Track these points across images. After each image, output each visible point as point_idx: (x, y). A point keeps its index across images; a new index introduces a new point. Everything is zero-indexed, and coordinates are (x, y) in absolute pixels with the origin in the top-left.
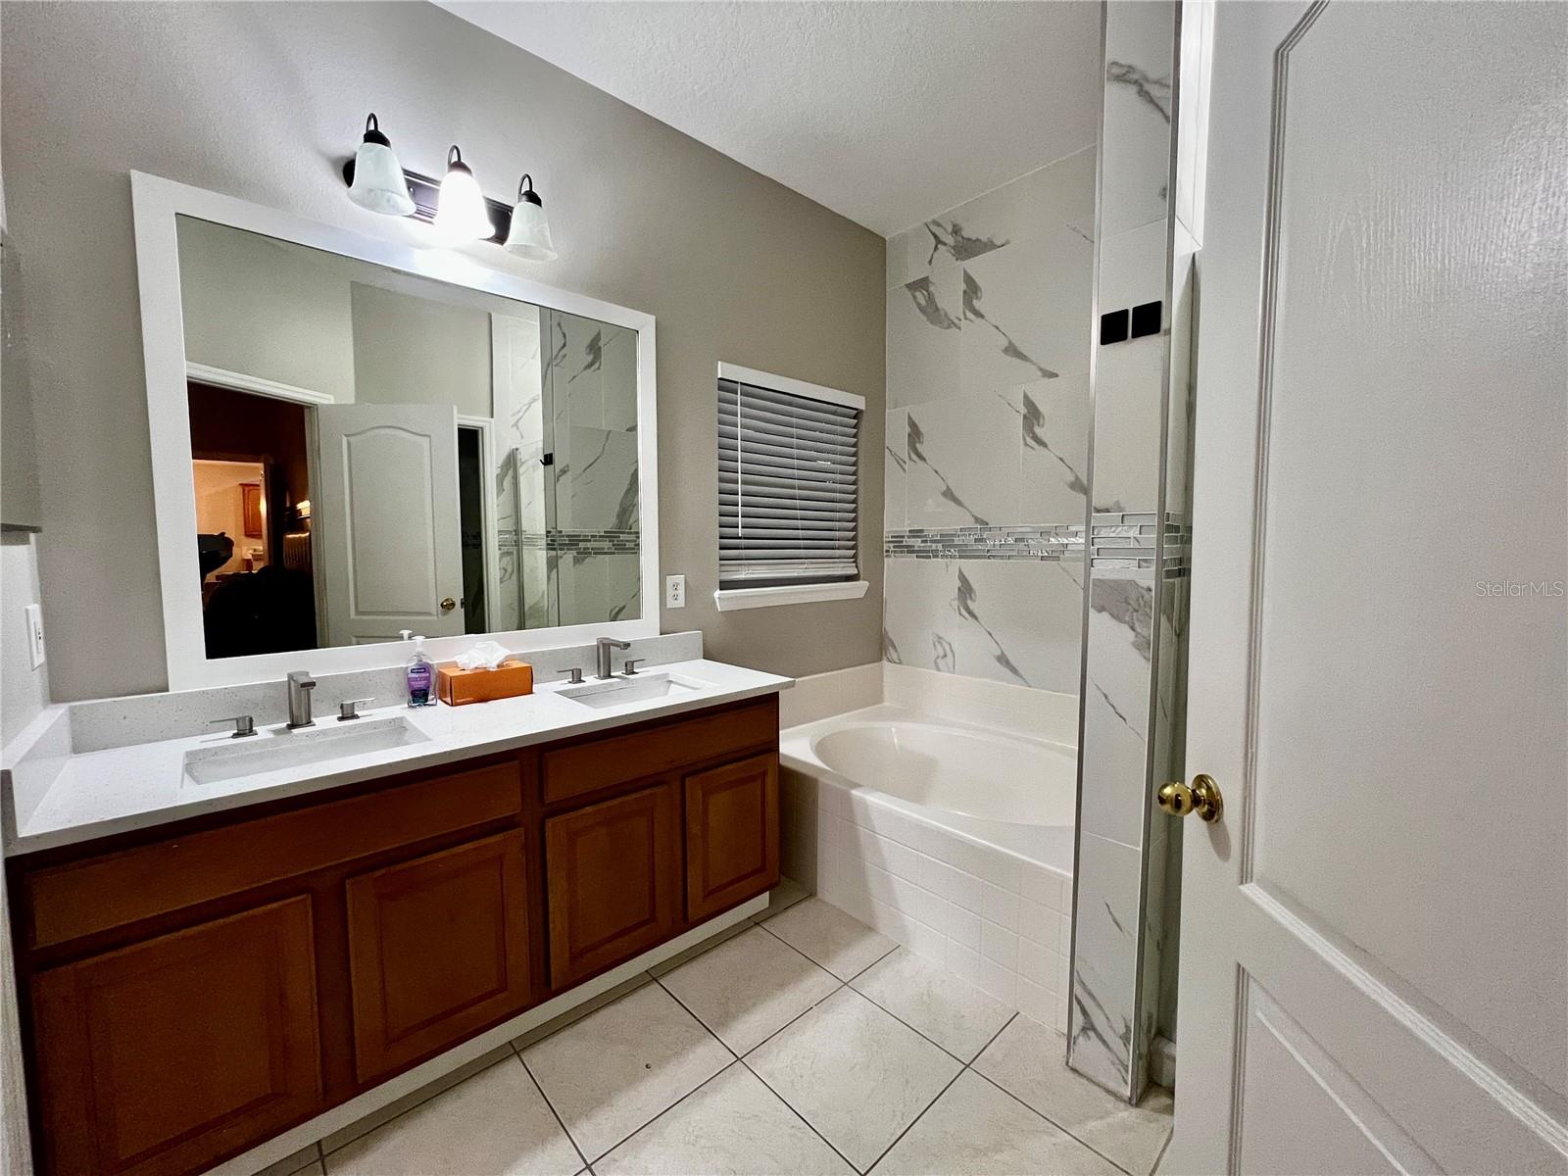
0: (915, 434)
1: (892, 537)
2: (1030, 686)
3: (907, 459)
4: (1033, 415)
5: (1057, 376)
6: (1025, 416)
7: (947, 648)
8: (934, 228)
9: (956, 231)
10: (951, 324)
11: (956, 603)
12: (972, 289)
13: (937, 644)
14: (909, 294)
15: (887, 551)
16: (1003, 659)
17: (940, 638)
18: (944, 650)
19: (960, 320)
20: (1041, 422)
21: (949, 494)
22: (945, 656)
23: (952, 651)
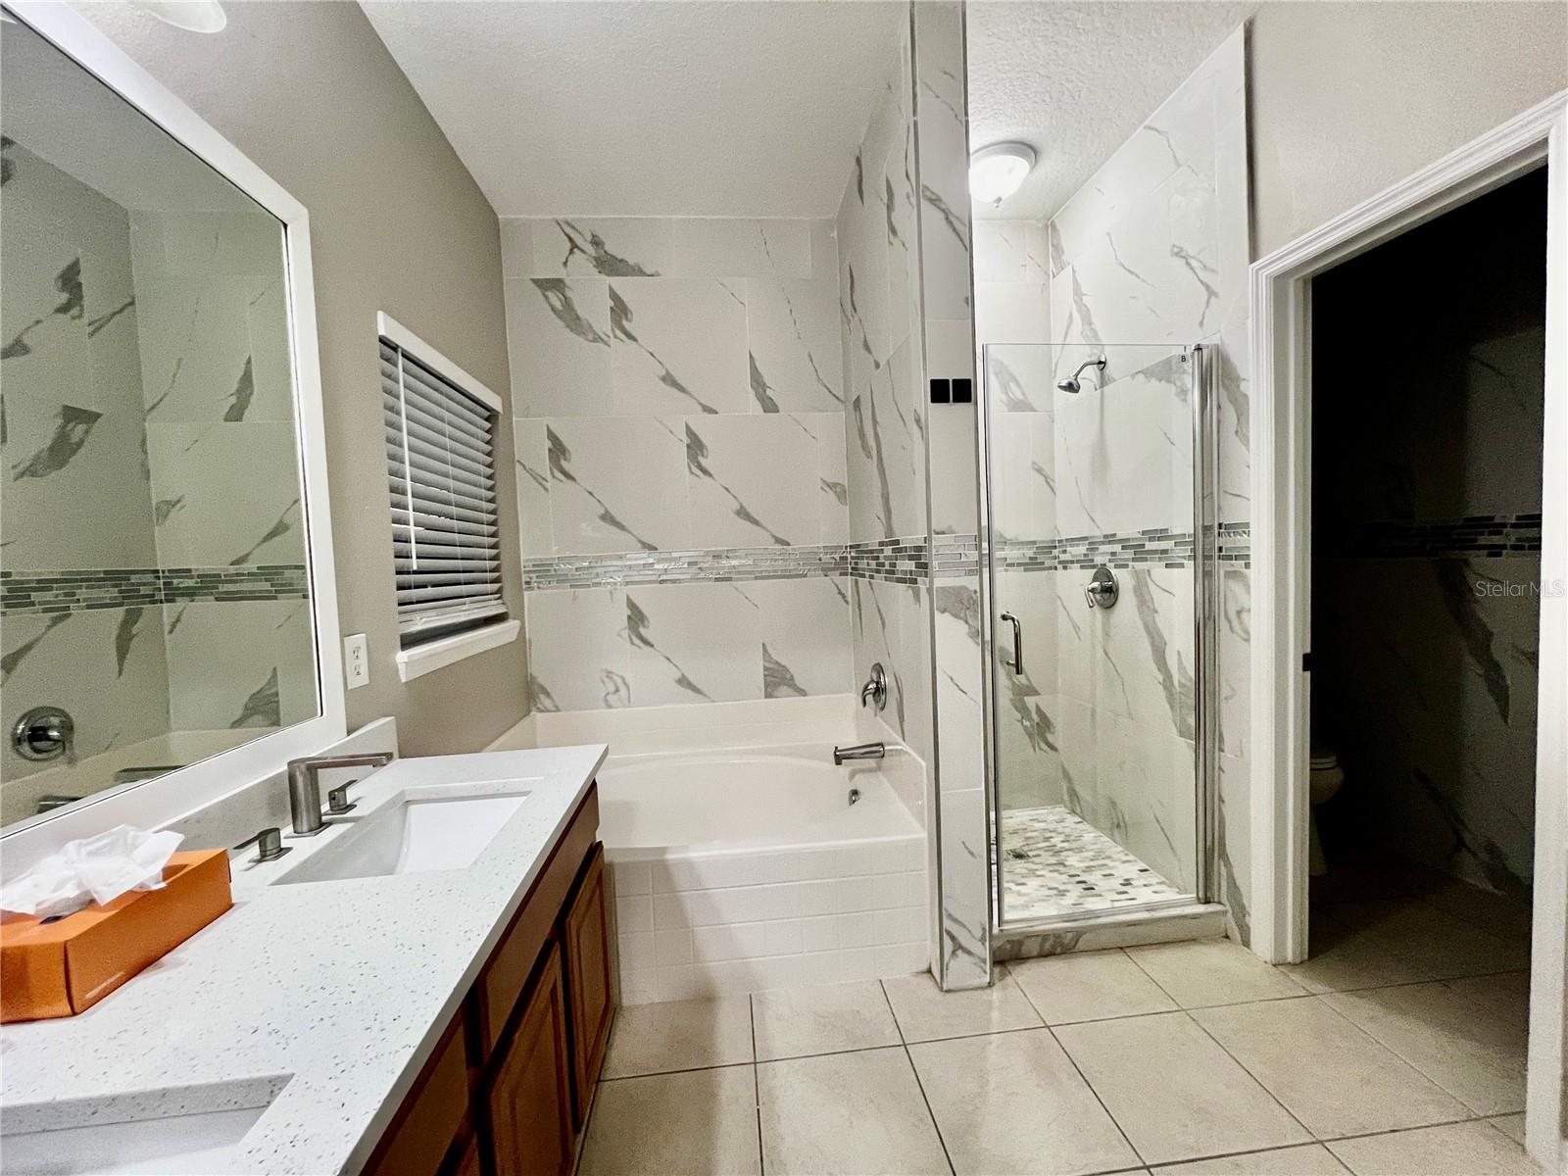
0: (558, 450)
1: (534, 566)
2: (713, 701)
3: (549, 477)
4: (696, 446)
5: (717, 413)
6: (688, 446)
7: (619, 681)
8: (568, 230)
9: (596, 242)
10: (597, 339)
11: (626, 633)
12: (620, 310)
13: (605, 679)
14: (538, 292)
15: (527, 583)
16: (683, 681)
17: (609, 672)
18: (615, 684)
19: (609, 337)
20: (705, 453)
21: (607, 518)
22: (617, 690)
23: (625, 683)
